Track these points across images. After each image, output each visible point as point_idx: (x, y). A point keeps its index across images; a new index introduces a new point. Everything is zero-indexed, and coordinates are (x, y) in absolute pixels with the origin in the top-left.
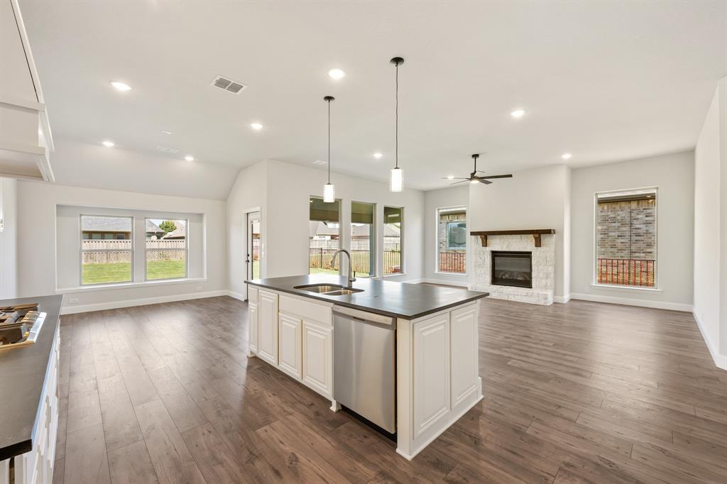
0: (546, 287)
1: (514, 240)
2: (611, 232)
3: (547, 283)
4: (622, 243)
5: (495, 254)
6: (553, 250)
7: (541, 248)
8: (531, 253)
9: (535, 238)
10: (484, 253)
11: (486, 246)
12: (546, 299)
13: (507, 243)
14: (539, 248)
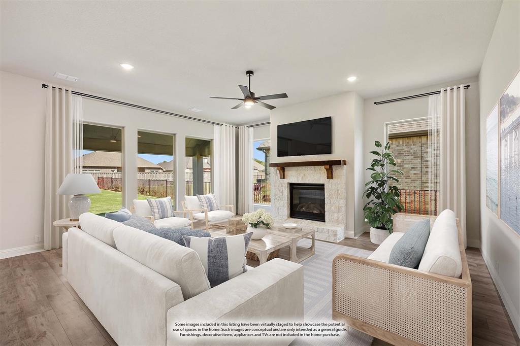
0: (338, 222)
1: (308, 172)
2: (405, 164)
3: (338, 218)
4: (415, 174)
5: (293, 187)
6: (344, 181)
7: (333, 180)
8: (323, 185)
9: (327, 169)
10: (282, 186)
11: (284, 178)
12: (335, 235)
13: (302, 175)
14: (331, 180)
